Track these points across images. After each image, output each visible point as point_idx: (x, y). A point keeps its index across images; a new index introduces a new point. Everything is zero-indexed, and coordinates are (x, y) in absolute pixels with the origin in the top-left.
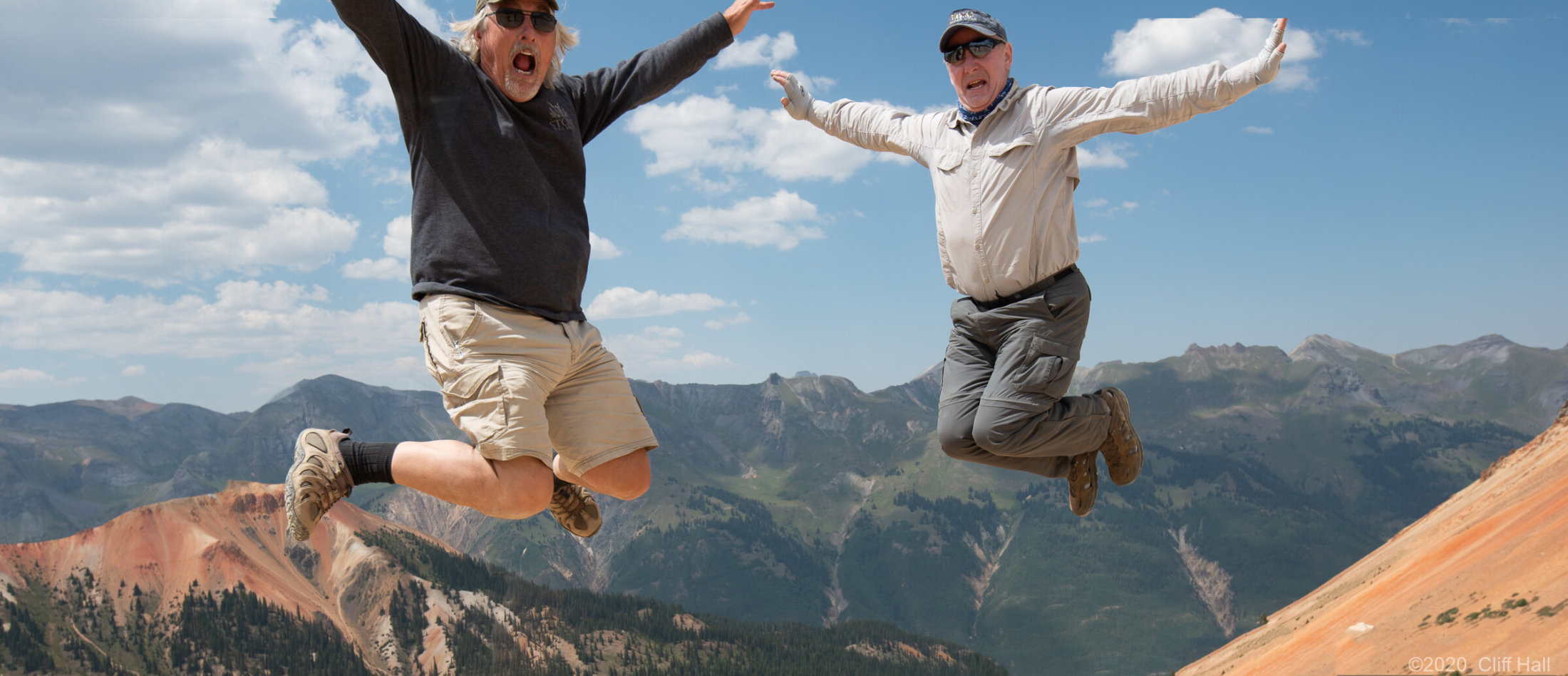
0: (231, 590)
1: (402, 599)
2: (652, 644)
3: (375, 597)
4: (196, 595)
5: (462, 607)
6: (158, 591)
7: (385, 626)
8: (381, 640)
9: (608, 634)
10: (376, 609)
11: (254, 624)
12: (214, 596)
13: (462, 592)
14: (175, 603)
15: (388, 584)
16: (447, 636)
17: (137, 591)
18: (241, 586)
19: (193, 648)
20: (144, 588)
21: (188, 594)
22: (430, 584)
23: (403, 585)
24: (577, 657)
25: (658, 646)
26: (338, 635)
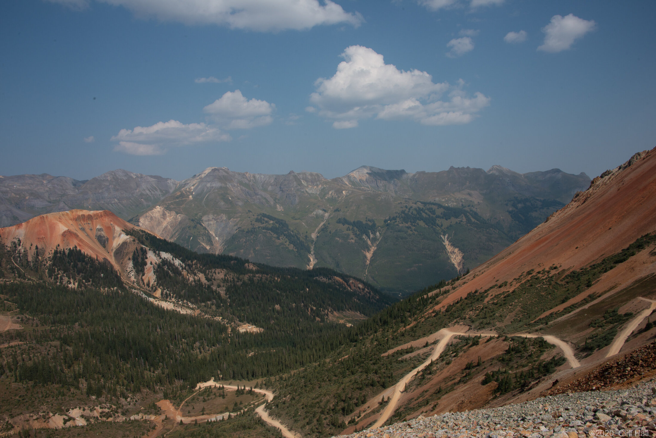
0: (72, 249)
1: (137, 254)
2: (236, 275)
3: (127, 253)
4: (59, 250)
5: (161, 258)
6: (45, 248)
7: (131, 264)
8: (129, 270)
9: (218, 270)
10: (127, 257)
11: (79, 261)
12: (66, 250)
13: (161, 252)
14: (51, 253)
15: (132, 248)
16: (154, 269)
17: (37, 248)
18: (76, 247)
19: (56, 270)
20: (40, 247)
21: (56, 249)
22: (149, 248)
23: (138, 249)
24: (205, 279)
25: (238, 276)
26: (112, 267)
